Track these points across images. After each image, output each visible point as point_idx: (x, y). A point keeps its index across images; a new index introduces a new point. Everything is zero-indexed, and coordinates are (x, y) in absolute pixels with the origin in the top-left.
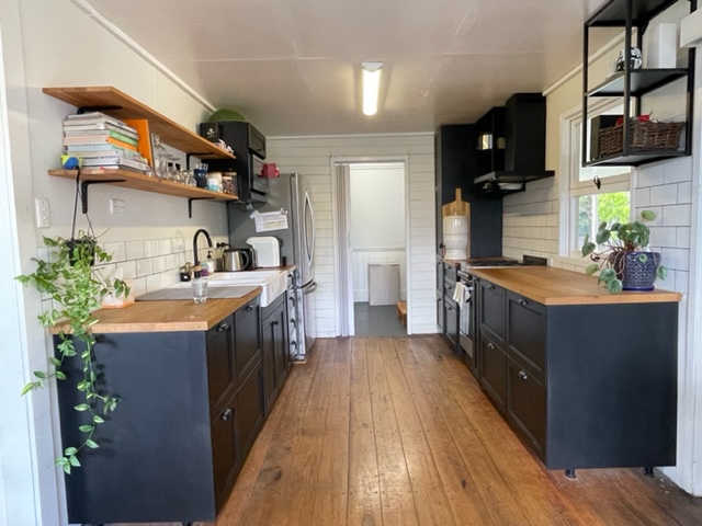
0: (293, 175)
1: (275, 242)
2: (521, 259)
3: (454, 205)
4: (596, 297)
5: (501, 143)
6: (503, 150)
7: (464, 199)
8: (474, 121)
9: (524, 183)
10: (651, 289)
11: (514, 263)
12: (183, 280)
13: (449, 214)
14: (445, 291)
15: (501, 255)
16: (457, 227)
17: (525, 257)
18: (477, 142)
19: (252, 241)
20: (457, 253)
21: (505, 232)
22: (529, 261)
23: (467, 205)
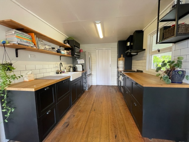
0: (86, 52)
1: (81, 66)
2: (136, 71)
3: (121, 58)
4: (161, 85)
5: (132, 44)
6: (132, 45)
7: (123, 57)
8: (126, 40)
9: (137, 52)
10: (181, 83)
11: (134, 71)
12: (57, 74)
13: (120, 60)
14: (118, 77)
15: (131, 69)
16: (121, 63)
17: (137, 70)
18: (126, 44)
19: (77, 66)
20: (121, 69)
21: (133, 64)
22: (138, 71)
23: (124, 58)
